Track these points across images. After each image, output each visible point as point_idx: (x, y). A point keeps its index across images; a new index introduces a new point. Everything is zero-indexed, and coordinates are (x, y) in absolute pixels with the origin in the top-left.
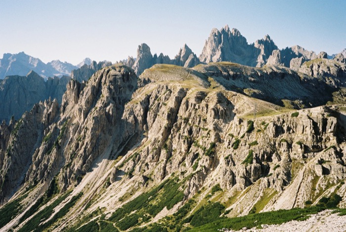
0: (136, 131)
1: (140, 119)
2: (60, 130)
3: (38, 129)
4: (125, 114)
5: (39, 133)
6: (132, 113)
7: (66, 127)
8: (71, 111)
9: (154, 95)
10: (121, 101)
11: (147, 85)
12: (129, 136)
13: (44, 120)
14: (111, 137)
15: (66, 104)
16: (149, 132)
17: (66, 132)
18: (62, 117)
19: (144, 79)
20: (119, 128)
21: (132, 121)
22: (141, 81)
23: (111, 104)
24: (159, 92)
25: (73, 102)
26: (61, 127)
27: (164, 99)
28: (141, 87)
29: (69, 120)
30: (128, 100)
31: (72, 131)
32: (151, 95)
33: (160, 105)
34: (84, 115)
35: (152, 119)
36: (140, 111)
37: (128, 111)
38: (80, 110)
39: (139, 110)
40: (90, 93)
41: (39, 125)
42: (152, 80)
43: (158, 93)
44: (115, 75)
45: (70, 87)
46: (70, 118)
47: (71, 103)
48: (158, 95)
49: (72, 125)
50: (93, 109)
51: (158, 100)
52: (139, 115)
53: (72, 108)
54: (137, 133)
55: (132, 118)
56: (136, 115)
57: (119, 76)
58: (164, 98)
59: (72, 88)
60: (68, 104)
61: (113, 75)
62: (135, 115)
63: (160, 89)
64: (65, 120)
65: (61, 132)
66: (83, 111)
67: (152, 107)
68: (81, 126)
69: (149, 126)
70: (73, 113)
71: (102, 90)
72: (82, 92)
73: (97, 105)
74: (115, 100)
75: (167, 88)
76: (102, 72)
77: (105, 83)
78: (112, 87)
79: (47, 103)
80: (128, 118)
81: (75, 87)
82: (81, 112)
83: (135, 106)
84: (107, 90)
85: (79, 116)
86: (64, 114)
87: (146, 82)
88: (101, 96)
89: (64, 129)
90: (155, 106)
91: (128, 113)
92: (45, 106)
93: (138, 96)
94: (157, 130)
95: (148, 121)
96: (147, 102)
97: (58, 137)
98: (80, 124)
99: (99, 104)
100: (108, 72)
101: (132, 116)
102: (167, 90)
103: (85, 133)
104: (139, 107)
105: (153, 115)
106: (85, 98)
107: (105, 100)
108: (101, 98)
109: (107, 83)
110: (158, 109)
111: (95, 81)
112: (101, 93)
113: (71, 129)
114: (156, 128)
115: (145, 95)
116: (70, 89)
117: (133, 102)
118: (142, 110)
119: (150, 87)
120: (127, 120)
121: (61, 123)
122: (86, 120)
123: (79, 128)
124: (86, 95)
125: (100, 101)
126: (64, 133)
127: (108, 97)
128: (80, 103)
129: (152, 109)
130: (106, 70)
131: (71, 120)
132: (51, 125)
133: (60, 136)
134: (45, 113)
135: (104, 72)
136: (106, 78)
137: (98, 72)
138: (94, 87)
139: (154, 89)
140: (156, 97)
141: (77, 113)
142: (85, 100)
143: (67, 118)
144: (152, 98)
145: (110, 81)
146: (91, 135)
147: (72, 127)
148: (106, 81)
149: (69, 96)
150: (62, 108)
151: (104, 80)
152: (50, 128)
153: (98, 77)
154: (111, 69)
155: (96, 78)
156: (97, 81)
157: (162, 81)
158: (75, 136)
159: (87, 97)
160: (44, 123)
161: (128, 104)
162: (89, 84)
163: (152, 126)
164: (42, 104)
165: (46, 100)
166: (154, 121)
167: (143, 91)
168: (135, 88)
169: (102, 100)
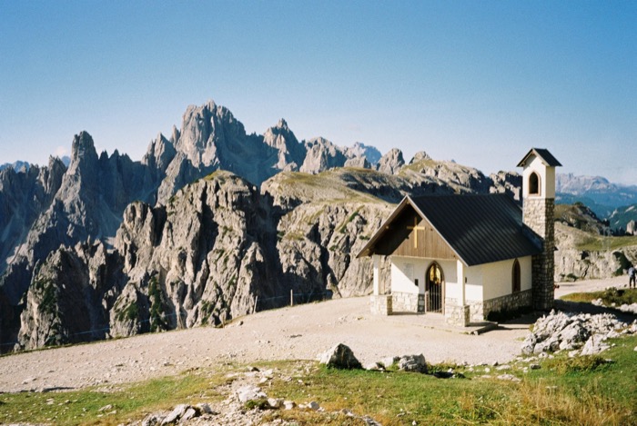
0: (315, 286)
1: (317, 265)
2: (149, 297)
3: (83, 298)
4: (286, 260)
5: (89, 306)
6: (299, 256)
7: (158, 288)
8: (150, 259)
9: (324, 224)
10: (262, 237)
11: (297, 208)
13: (95, 280)
15: (133, 248)
16: (339, 286)
17: (164, 297)
18: (136, 274)
19: (290, 199)
21: (305, 270)
22: (286, 201)
23: (253, 243)
24: (332, 218)
25: (148, 242)
26: (147, 290)
27: (355, 231)
28: (288, 211)
29: (157, 276)
30: (277, 236)
31: (175, 296)
32: (318, 224)
33: (351, 240)
34: (191, 265)
35: (344, 264)
36: (313, 251)
37: (291, 252)
38: (182, 258)
39: (311, 250)
41: (82, 290)
42: (303, 199)
43: (333, 220)
44: (240, 192)
45: (135, 215)
46: (157, 273)
47: (144, 246)
48: (333, 223)
49: (172, 284)
50: (211, 256)
51: (342, 231)
52: (314, 258)
53: (151, 254)
54: (316, 289)
55: (302, 264)
56: (308, 259)
57: (247, 193)
58: (354, 227)
60: (137, 249)
61: (236, 193)
62: (305, 260)
63: (333, 213)
64: (147, 277)
65: (152, 299)
66: (189, 260)
67: (331, 244)
68: (192, 287)
69: (336, 276)
70: (159, 262)
71: (217, 219)
72: (166, 225)
73: (221, 245)
74: (252, 235)
75: (346, 212)
76: (203, 186)
77: (217, 206)
78: (242, 213)
79: (84, 248)
80: (295, 265)
81: (149, 216)
82: (185, 260)
83: (300, 245)
84: (238, 218)
85: (180, 268)
86: (133, 266)
87: (295, 203)
88: (221, 231)
89: (155, 292)
90: (342, 242)
91: (293, 255)
92: (81, 253)
93: (293, 227)
94: (365, 281)
95: (331, 267)
96: (315, 235)
97: (150, 309)
98: (188, 282)
99: (228, 243)
100: (217, 188)
101: (302, 260)
102: (350, 215)
103: (218, 296)
104: (310, 245)
105: (343, 256)
106: (188, 234)
107: (242, 236)
108: (224, 234)
109: (225, 205)
110: (347, 246)
111: (191, 203)
112: (216, 225)
113: (173, 294)
114: (360, 276)
115: (306, 224)
116: (134, 219)
117: (290, 238)
118: (318, 249)
119: (305, 211)
120: (294, 268)
121: (144, 284)
122: (200, 274)
123: (189, 290)
124: (189, 229)
125: (226, 239)
126: (163, 301)
127: (244, 230)
128: (170, 244)
129: (337, 247)
130: (213, 184)
131: (161, 276)
132: (110, 288)
133: (155, 307)
134: (96, 267)
135: (206, 187)
136: (218, 198)
137: (189, 186)
138: (199, 214)
139: (319, 213)
140: (332, 227)
141: (175, 263)
142: (190, 239)
143: (150, 273)
144: (323, 229)
145: (233, 204)
146: (252, 298)
147: (172, 289)
148: (220, 204)
149: (134, 231)
150: (128, 257)
151: (215, 199)
152: (112, 294)
153: (195, 196)
154: (219, 182)
155: (192, 199)
156: (199, 204)
157: (321, 200)
158: (184, 305)
159: (193, 234)
160: (95, 286)
161: (285, 241)
162: (177, 209)
163: (343, 275)
164: (70, 249)
165: (79, 243)
166: (347, 266)
167: (296, 217)
168: (278, 214)
169: (230, 237)
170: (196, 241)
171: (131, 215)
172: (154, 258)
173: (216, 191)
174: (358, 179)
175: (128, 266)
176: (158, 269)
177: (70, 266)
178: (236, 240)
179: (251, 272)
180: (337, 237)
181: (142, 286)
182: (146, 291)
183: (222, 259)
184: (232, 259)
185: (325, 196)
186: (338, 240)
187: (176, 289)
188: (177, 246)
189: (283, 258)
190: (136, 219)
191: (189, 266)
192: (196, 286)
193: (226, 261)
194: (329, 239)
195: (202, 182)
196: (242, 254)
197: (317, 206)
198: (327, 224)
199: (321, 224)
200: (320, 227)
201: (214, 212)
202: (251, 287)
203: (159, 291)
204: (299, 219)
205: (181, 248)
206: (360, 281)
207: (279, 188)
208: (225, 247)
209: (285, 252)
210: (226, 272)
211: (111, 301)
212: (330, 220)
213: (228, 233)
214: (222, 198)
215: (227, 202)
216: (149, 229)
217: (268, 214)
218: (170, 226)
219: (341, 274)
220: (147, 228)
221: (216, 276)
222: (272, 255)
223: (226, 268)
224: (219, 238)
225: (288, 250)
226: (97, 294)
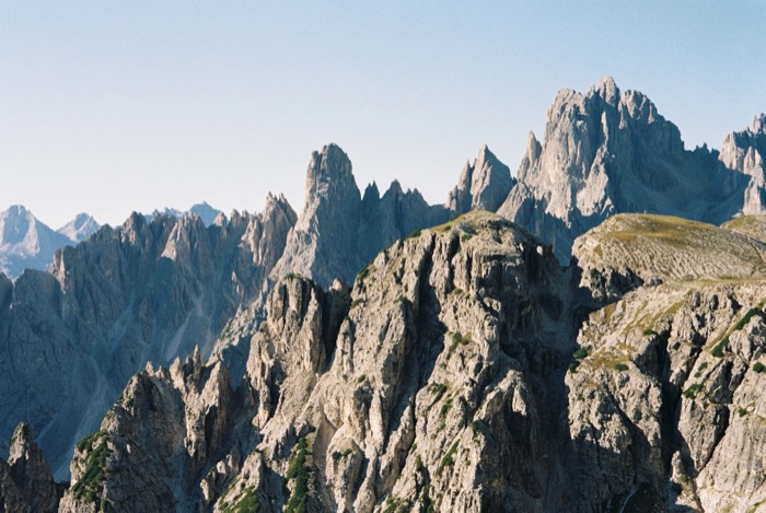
0: (641, 479)
1: (651, 428)
2: (286, 481)
3: (169, 475)
4: (580, 414)
5: (178, 493)
6: (610, 406)
7: (307, 464)
8: (305, 400)
9: (681, 330)
10: (538, 359)
11: (630, 294)
12: (617, 499)
13: (193, 438)
14: (539, 503)
15: (276, 375)
16: (699, 481)
17: (317, 484)
18: (273, 430)
19: (615, 274)
20: (559, 467)
21: (620, 439)
22: (604, 280)
23: (511, 373)
24: (701, 319)
25: (307, 364)
26: (286, 465)
27: (746, 351)
28: (606, 301)
29: (311, 437)
30: (571, 357)
31: (339, 483)
32: (667, 334)
33: (735, 372)
34: (383, 411)
35: (713, 429)
36: (645, 396)
37: (592, 396)
38: (363, 398)
39: (638, 390)
40: (402, 327)
41: (168, 460)
42: (646, 275)
43: (702, 325)
44: (499, 258)
45: (286, 305)
46: (312, 429)
47: (298, 372)
48: (702, 332)
49: (337, 456)
50: (424, 398)
51: (717, 353)
52: (644, 412)
53: (310, 389)
54: (644, 486)
55: (614, 425)
56: (630, 415)
58: (746, 343)
59: (293, 305)
60: (284, 376)
61: (490, 258)
62: (623, 415)
63: (704, 309)
64: (291, 437)
65: (291, 485)
66: (375, 403)
67: (692, 380)
68: (377, 464)
69: (694, 458)
70: (321, 408)
71: (447, 317)
72: (344, 326)
73: (444, 375)
74: (514, 355)
75: (736, 307)
76: (427, 244)
77: (450, 287)
78: (496, 305)
79: (186, 371)
80: (598, 427)
81: (313, 306)
82: (368, 405)
83: (617, 380)
84: (482, 314)
85: (356, 423)
86: (271, 415)
87: (625, 283)
88: (448, 341)
89: (300, 472)
90: (714, 377)
91: (596, 403)
92: (178, 382)
93: (611, 339)
94: (753, 472)
95: (687, 438)
96: (655, 360)
97: (284, 507)
98: (370, 454)
99: (454, 374)
100: (455, 247)
101: (616, 416)
102: (743, 312)
103: (418, 488)
104: (637, 380)
105: (711, 411)
106: (379, 348)
107: (485, 356)
108: (453, 349)
109: (463, 288)
110: (725, 388)
111: (399, 281)
112: (443, 328)
113: (334, 475)
114: (744, 461)
115: (639, 332)
116: (284, 314)
117: (597, 363)
118: (655, 392)
119: (647, 304)
120: (595, 433)
121: (282, 452)
122: (395, 438)
123: (369, 471)
124: (382, 338)
125: (455, 362)
126: (311, 492)
127: (491, 343)
128: (347, 367)
129: (701, 387)
130: (447, 238)
131: (319, 437)
132: (223, 458)
133: (295, 503)
134: (196, 411)
135: (433, 245)
136: (452, 269)
137: (401, 245)
138: (406, 303)
139: (673, 310)
140: (698, 342)
141: (348, 410)
142: (382, 358)
143: (298, 428)
144: (677, 346)
145: (481, 282)
146: (477, 497)
147: (336, 464)
148: (456, 283)
149: (284, 340)
150: (263, 391)
151: (447, 274)
152: (223, 471)
153: (408, 264)
154: (462, 234)
155: (402, 271)
156: (411, 280)
157: (689, 279)
158: (356, 504)
159: (388, 346)
160: (192, 452)
161: (584, 369)
162: (370, 293)
163: (710, 456)
164: (159, 373)
165: (177, 360)
166: (720, 435)
167: (621, 316)
168: (583, 307)
169: (462, 356)
170: (395, 364)
171: (280, 304)
172: (314, 399)
173: (451, 256)
175: (262, 414)
176: (316, 423)
177: (153, 408)
178: (472, 364)
179: (481, 437)
180: (704, 366)
181: (277, 457)
182: (285, 468)
183: (440, 405)
184: (456, 407)
185: (700, 270)
186: (706, 372)
187: (342, 467)
188: (358, 374)
189: (575, 410)
190: (288, 314)
191: (375, 418)
192: (384, 465)
193: (445, 410)
194: (689, 370)
195: (426, 234)
196: (478, 395)
197: (674, 293)
198: (687, 334)
199: (674, 334)
200: (671, 342)
201: (442, 301)
202: (479, 471)
203: (308, 469)
204: (627, 320)
205: (362, 378)
206: (744, 472)
207: (598, 250)
208: (450, 378)
209: (581, 397)
210: (441, 436)
211: (220, 485)
212: (696, 323)
213: (460, 348)
214: (460, 272)
215: (469, 276)
216: (310, 335)
217: (566, 306)
218: (352, 327)
219: (705, 453)
220: (307, 334)
221: (424, 446)
222: (550, 401)
223: (443, 427)
224: (441, 358)
225: (587, 392)
226: (197, 467)
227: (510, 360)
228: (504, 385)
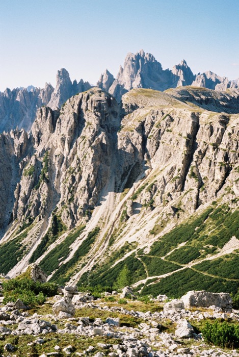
0: (137, 161)
1: (139, 147)
2: (42, 163)
3: (10, 162)
4: (121, 143)
5: (13, 167)
6: (129, 141)
7: (48, 158)
8: (48, 141)
9: (148, 121)
10: (110, 129)
11: (135, 111)
12: (130, 166)
13: (17, 152)
14: (109, 167)
15: (40, 134)
16: (152, 161)
17: (51, 164)
18: (39, 149)
19: (132, 105)
20: (115, 158)
21: (131, 150)
22: (128, 107)
23: (102, 133)
24: (154, 117)
25: (48, 131)
27: (165, 126)
28: (129, 113)
29: (49, 151)
30: (119, 128)
31: (57, 163)
32: (144, 122)
33: (162, 132)
34: (68, 143)
35: (155, 147)
36: (138, 139)
37: (124, 139)
38: (63, 140)
39: (136, 138)
40: (73, 120)
41: (10, 158)
42: (140, 105)
44: (100, 101)
45: (42, 115)
46: (50, 149)
47: (46, 133)
48: (154, 121)
49: (56, 156)
50: (79, 140)
51: (157, 127)
52: (138, 143)
53: (49, 138)
54: (137, 162)
55: (130, 147)
56: (134, 144)
57: (103, 101)
58: (165, 124)
59: (44, 115)
60: (42, 134)
61: (98, 101)
62: (132, 144)
63: (155, 115)
64: (44, 151)
65: (44, 164)
66: (66, 141)
67: (150, 134)
68: (67, 158)
69: (150, 155)
70: (52, 143)
71: (86, 118)
72: (58, 120)
73: (85, 134)
74: (103, 128)
75: (163, 114)
76: (80, 97)
77: (87, 109)
78: (99, 114)
79: (15, 133)
80: (125, 147)
81: (49, 115)
82: (64, 142)
83: (131, 134)
84: (95, 116)
85: (61, 147)
86: (38, 145)
87: (134, 108)
88: (86, 124)
89: (46, 161)
90: (156, 133)
91: (125, 141)
92: (12, 136)
93: (130, 123)
94: (165, 159)
95: (148, 150)
96: (141, 129)
97: (42, 170)
98: (65, 155)
99: (87, 133)
100: (88, 98)
101: (130, 144)
102: (165, 115)
103: (77, 164)
104: (136, 134)
105: (155, 142)
106: (67, 126)
107: (96, 128)
108: (87, 126)
109: (90, 109)
110: (159, 136)
111: (73, 107)
112: (85, 120)
113: (55, 161)
114: (163, 155)
115: (137, 121)
116: (41, 117)
117: (126, 130)
118: (140, 138)
119: (139, 114)
120: (124, 148)
121: (41, 155)
122: (72, 151)
123: (65, 160)
124: (68, 123)
125: (87, 130)
126: (49, 166)
127: (97, 125)
128: (59, 132)
129: (152, 136)
130: (86, 95)
131: (51, 151)
132: (25, 157)
133: (44, 169)
134: (17, 144)
135: (82, 97)
136: (87, 104)
137: (74, 97)
138: (75, 114)
139: (146, 115)
140: (153, 123)
141: (59, 143)
142: (68, 129)
143: (46, 149)
144: (147, 125)
145: (95, 108)
146: (92, 167)
147: (56, 158)
148: (88, 108)
149: (42, 124)
150: (36, 138)
151: (86, 105)
152: (25, 161)
153: (75, 103)
154: (90, 94)
155: (74, 105)
156: (76, 107)
157: (152, 106)
158: (61, 169)
159: (70, 126)
160: (17, 155)
161: (122, 131)
162: (65, 111)
163: (154, 154)
164: (7, 134)
165: (12, 130)
166: (157, 149)
167: (133, 117)
168: (123, 115)
169: (89, 128)
170: (72, 131)
171: (40, 114)
172: (50, 140)
173: (87, 100)
174: (191, 93)
175: (36, 145)
176: (50, 147)
177: (5, 144)
178: (92, 130)
179: (93, 150)
180: (154, 130)
181: (39, 157)
182: (42, 160)
183: (83, 142)
184: (88, 142)
185: (154, 104)
186: (154, 132)
187: (58, 159)
188: (62, 134)
189: (119, 143)
190: (43, 117)
191: (66, 146)
192: (69, 158)
193: (85, 143)
194: (150, 131)
195: (80, 94)
196: (93, 139)
197: (147, 110)
198: (150, 122)
199: (146, 121)
200: (145, 124)
201: (84, 113)
202: (92, 159)
203: (48, 160)
204: (134, 118)
205: (63, 135)
206: (163, 158)
207: (127, 98)
208: (86, 134)
209: (121, 139)
210: (83, 150)
211: (24, 164)
212: (152, 119)
213: (89, 126)
214: (89, 105)
215: (92, 106)
216: (49, 123)
217: (119, 114)
218: (60, 120)
219: (153, 154)
220: (48, 123)
221: (79, 153)
222: (113, 140)
223: (84, 148)
224: (84, 128)
225: (122, 138)
226: (18, 160)
227: (102, 129)
228: (100, 136)
